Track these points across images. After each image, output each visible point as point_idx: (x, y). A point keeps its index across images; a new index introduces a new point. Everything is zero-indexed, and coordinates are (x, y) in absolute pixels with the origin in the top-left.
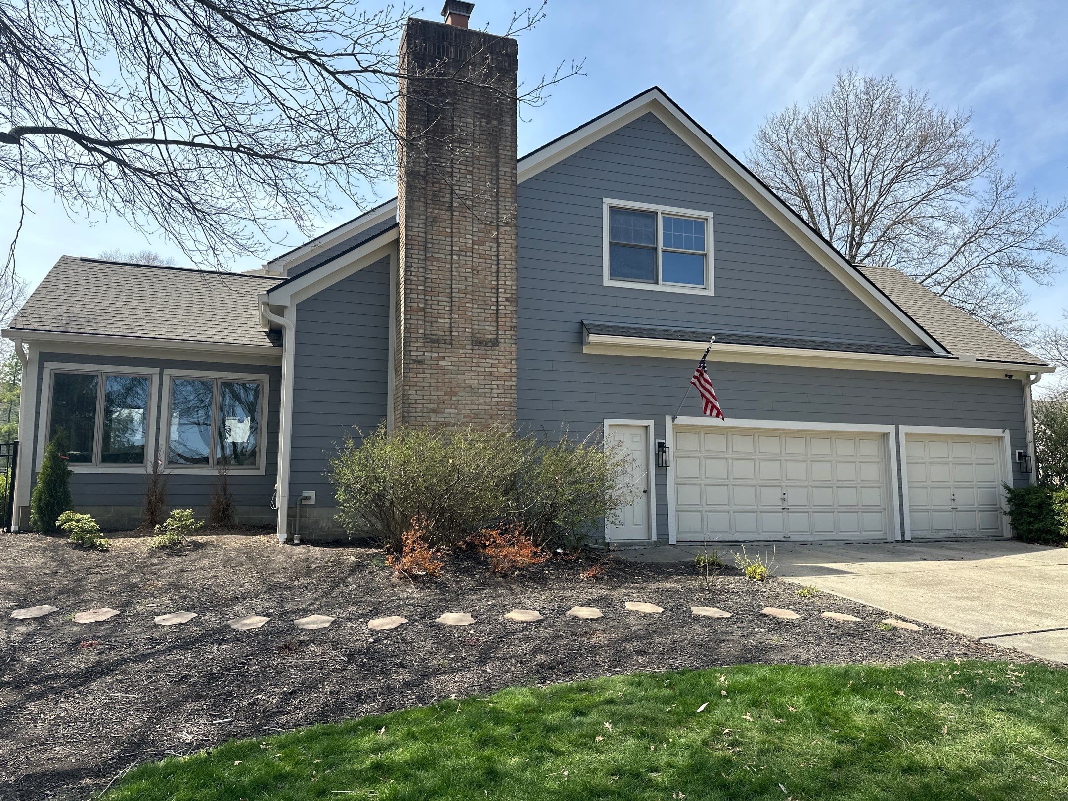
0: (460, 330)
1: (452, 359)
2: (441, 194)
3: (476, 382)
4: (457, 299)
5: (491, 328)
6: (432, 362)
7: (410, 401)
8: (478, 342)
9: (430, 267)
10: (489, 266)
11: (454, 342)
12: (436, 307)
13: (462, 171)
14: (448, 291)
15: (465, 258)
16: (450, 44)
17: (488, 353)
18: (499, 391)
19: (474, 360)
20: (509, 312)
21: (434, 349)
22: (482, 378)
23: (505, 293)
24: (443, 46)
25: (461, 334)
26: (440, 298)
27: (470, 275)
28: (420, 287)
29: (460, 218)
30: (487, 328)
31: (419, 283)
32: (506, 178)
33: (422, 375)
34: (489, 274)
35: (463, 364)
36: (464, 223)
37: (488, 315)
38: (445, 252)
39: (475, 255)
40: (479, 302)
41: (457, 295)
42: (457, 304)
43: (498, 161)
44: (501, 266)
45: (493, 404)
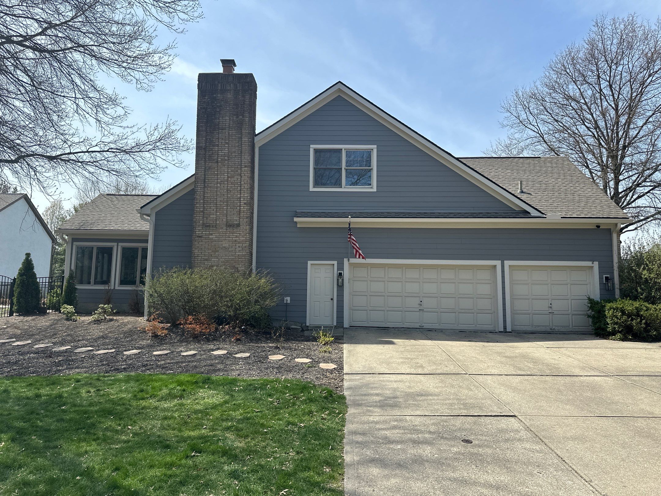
0: (220, 220)
1: (216, 234)
2: (213, 156)
3: (228, 245)
4: (219, 205)
5: (237, 218)
6: (206, 237)
7: (195, 255)
8: (230, 225)
9: (207, 191)
10: (236, 187)
11: (217, 226)
12: (209, 210)
13: (223, 143)
14: (215, 202)
15: (223, 185)
16: (219, 82)
17: (234, 230)
18: (239, 249)
19: (227, 235)
20: (246, 210)
21: (207, 230)
22: (231, 243)
23: (244, 200)
24: (215, 84)
25: (221, 222)
26: (211, 206)
27: (226, 193)
28: (201, 201)
29: (222, 166)
30: (235, 218)
31: (201, 199)
32: (245, 143)
33: (201, 243)
34: (236, 191)
35: (221, 237)
36: (223, 168)
37: (235, 212)
38: (214, 183)
39: (229, 183)
40: (231, 206)
41: (219, 203)
42: (219, 208)
43: (242, 136)
44: (242, 187)
45: (236, 255)
